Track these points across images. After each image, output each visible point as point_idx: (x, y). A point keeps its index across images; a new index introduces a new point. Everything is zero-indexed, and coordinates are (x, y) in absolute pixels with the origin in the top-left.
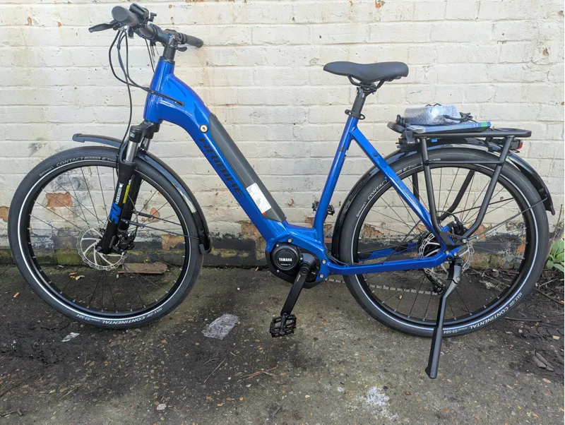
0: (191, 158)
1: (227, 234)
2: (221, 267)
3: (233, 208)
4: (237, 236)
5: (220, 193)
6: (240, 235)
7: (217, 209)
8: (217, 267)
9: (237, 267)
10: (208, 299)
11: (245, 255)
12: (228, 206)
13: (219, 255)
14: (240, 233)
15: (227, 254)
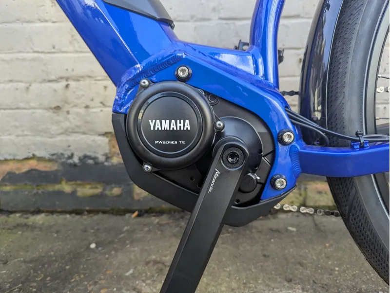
0: (25, 25)
1: (86, 157)
2: (78, 212)
3: (94, 110)
4: (102, 158)
5: (72, 83)
6: (108, 158)
7: (68, 112)
8: (70, 213)
9: (104, 212)
10: (24, 266)
11: (116, 191)
12: (87, 107)
13: (74, 193)
14: (106, 155)
15: (86, 190)
